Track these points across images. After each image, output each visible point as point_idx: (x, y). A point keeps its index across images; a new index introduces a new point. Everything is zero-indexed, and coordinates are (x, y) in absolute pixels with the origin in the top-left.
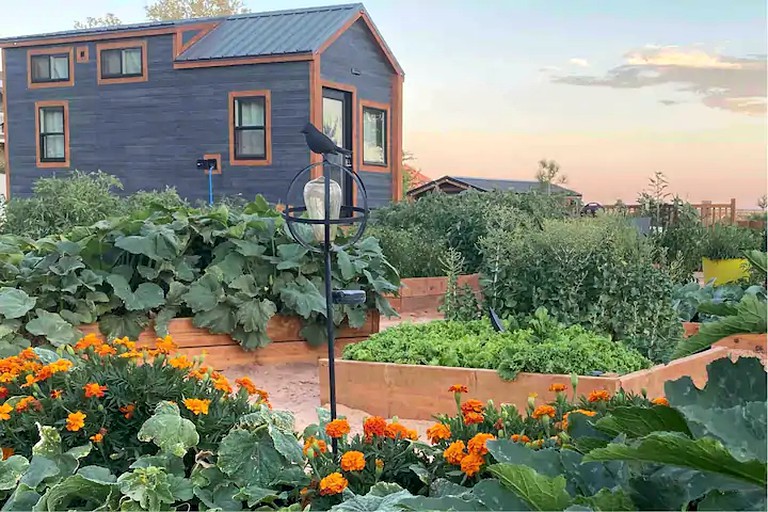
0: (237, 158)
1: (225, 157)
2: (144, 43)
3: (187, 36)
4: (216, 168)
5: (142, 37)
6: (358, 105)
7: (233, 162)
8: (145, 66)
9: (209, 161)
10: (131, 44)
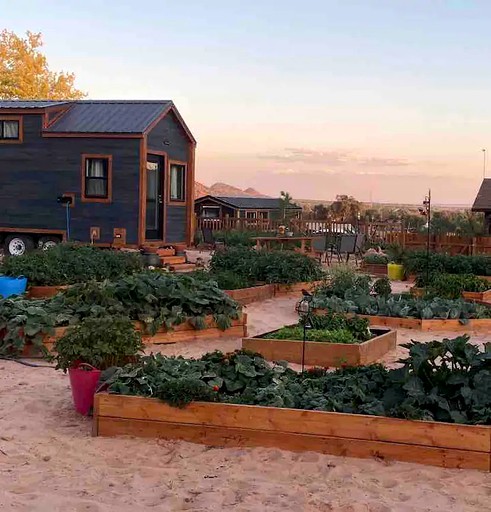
0: (86, 196)
1: (78, 195)
2: (21, 119)
3: (52, 115)
4: (71, 202)
5: (21, 114)
6: (168, 163)
7: (83, 199)
8: (21, 133)
9: (66, 198)
10: (12, 118)
